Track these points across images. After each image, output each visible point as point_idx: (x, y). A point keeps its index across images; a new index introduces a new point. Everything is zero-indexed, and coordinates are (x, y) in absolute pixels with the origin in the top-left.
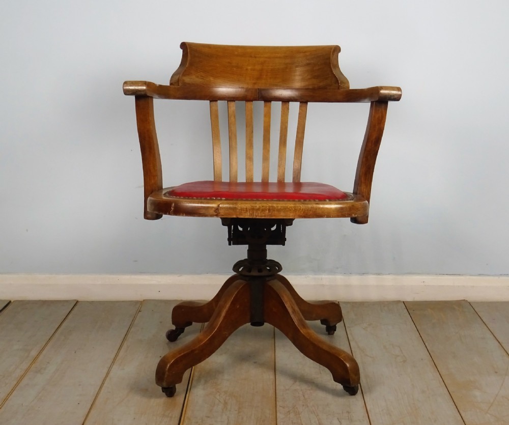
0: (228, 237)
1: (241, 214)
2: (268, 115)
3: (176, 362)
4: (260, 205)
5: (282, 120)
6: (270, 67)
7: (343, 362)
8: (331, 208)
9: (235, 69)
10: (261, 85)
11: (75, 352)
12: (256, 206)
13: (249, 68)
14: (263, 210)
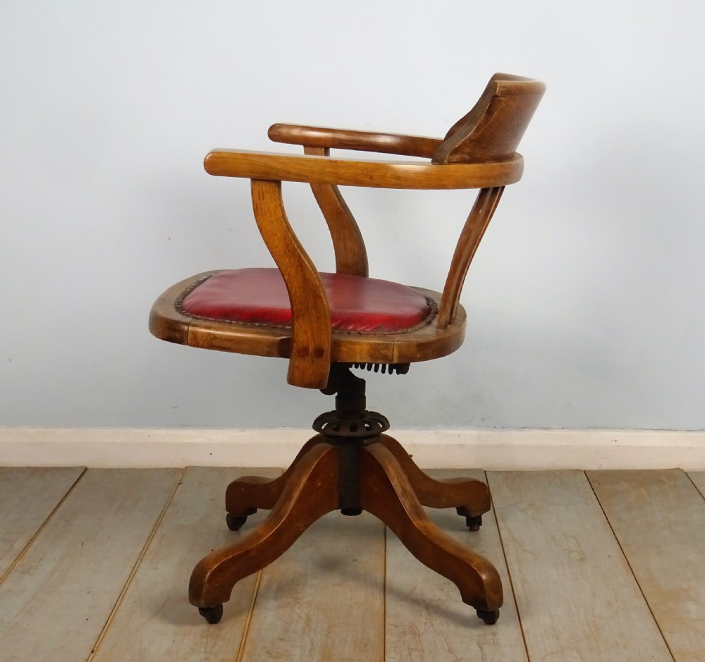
3: (220, 569)
7: (475, 571)
11: (82, 544)
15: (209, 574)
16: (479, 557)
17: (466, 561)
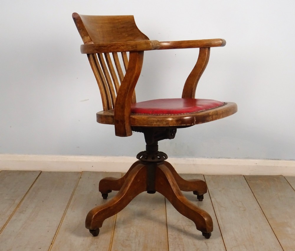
3: (98, 214)
7: (202, 216)
11: (43, 202)
15: (94, 216)
16: (204, 211)
17: (198, 213)
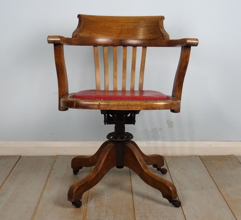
0: (104, 120)
1: (112, 107)
2: (125, 54)
4: (122, 103)
5: (133, 56)
6: (126, 28)
7: (168, 187)
8: (160, 105)
9: (107, 29)
10: (121, 38)
11: (22, 184)
12: (120, 104)
13: (115, 28)
14: (124, 106)
15: (75, 190)
16: (168, 182)
